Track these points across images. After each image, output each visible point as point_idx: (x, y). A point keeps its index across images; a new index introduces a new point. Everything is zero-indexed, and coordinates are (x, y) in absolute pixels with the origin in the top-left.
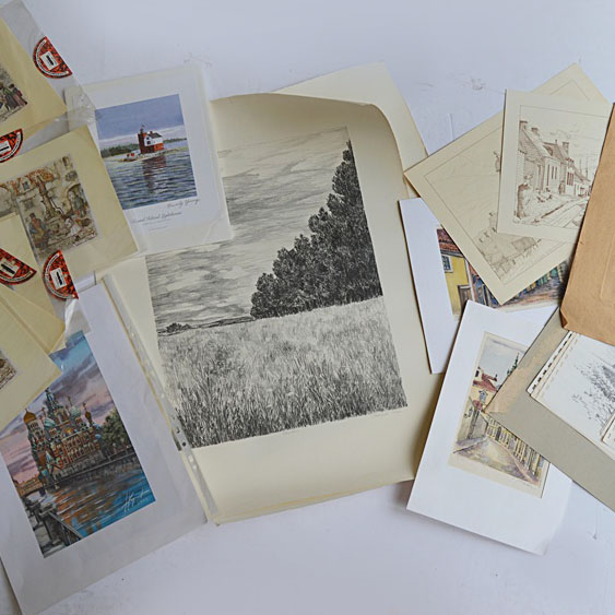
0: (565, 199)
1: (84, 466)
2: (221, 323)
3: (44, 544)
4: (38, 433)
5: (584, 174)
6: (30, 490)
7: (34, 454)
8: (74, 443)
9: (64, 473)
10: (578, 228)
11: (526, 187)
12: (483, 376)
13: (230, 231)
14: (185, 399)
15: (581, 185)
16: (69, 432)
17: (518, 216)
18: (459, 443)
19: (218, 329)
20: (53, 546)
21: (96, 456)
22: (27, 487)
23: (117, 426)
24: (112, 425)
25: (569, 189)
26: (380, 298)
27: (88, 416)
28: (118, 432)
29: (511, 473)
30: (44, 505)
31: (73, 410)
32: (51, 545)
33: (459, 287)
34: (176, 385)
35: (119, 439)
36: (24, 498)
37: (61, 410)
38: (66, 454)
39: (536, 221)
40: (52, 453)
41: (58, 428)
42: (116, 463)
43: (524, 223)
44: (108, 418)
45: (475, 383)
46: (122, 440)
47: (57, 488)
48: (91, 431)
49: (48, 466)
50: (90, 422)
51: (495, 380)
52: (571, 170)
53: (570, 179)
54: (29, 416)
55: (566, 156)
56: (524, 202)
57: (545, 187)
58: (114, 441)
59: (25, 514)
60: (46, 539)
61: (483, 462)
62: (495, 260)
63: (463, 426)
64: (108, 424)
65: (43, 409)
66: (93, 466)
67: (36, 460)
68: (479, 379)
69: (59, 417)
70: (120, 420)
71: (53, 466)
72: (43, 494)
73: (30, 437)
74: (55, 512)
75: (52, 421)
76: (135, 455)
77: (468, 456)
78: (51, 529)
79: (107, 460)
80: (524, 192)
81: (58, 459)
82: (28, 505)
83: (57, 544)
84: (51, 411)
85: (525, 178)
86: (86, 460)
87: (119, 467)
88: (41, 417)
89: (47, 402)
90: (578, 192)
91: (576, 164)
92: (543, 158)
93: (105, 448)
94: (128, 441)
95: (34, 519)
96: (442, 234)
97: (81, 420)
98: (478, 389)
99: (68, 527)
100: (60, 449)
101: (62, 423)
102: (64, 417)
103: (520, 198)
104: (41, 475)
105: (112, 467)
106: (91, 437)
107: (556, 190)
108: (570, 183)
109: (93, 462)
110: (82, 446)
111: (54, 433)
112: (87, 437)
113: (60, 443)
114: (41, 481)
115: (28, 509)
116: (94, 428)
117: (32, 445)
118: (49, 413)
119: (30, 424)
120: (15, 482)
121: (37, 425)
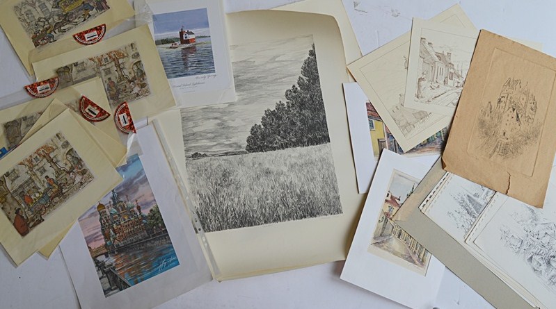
0: (448, 88)
1: (134, 240)
2: (227, 154)
3: (106, 288)
4: (106, 217)
5: (460, 73)
6: (99, 253)
7: (103, 231)
8: (129, 225)
9: (121, 244)
10: (455, 107)
11: (423, 79)
12: (392, 197)
13: (235, 96)
14: (202, 201)
15: (458, 80)
16: (126, 218)
17: (417, 97)
18: (375, 238)
19: (224, 157)
20: (112, 290)
21: (143, 234)
22: (97, 251)
23: (157, 215)
24: (154, 214)
25: (450, 82)
26: (328, 144)
27: (139, 208)
28: (157, 219)
29: (406, 259)
30: (107, 263)
31: (129, 204)
32: (110, 289)
33: (378, 140)
34: (196, 191)
35: (158, 224)
36: (94, 259)
37: (122, 204)
38: (123, 232)
39: (429, 101)
40: (114, 231)
41: (119, 215)
42: (154, 239)
43: (421, 102)
44: (151, 210)
45: (386, 201)
46: (160, 225)
47: (116, 253)
48: (140, 216)
49: (112, 239)
50: (140, 212)
51: (399, 200)
52: (452, 71)
53: (451, 76)
54: (101, 206)
55: (449, 61)
56: (422, 89)
57: (435, 80)
58: (154, 225)
59: (95, 269)
60: (108, 285)
61: (389, 251)
62: (401, 124)
63: (378, 228)
64: (151, 214)
65: (110, 202)
66: (141, 240)
67: (104, 234)
68: (389, 198)
69: (120, 208)
70: (159, 211)
71: (115, 239)
72: (107, 256)
73: (101, 220)
74: (114, 268)
75: (115, 210)
76: (168, 235)
77: (380, 247)
78: (111, 279)
79: (149, 237)
80: (422, 82)
81: (118, 235)
82: (97, 263)
83: (115, 289)
84: (115, 204)
85: (423, 74)
86: (136, 236)
87: (157, 242)
88: (108, 207)
89: (113, 198)
90: (456, 85)
91: (455, 67)
92: (435, 62)
93: (149, 230)
94: (164, 226)
95: (100, 272)
96: (369, 106)
97: (134, 211)
98: (388, 205)
99: (123, 279)
100: (120, 228)
101: (121, 212)
102: (123, 208)
103: (419, 86)
104: (106, 244)
105: (152, 242)
106: (140, 222)
107: (443, 83)
108: (451, 78)
109: (140, 238)
110: (134, 227)
111: (116, 218)
112: (137, 222)
113: (120, 224)
114: (106, 248)
115: (97, 266)
116: (142, 216)
117: (102, 225)
118: (114, 205)
119: (101, 211)
120: (89, 248)
121: (106, 212)
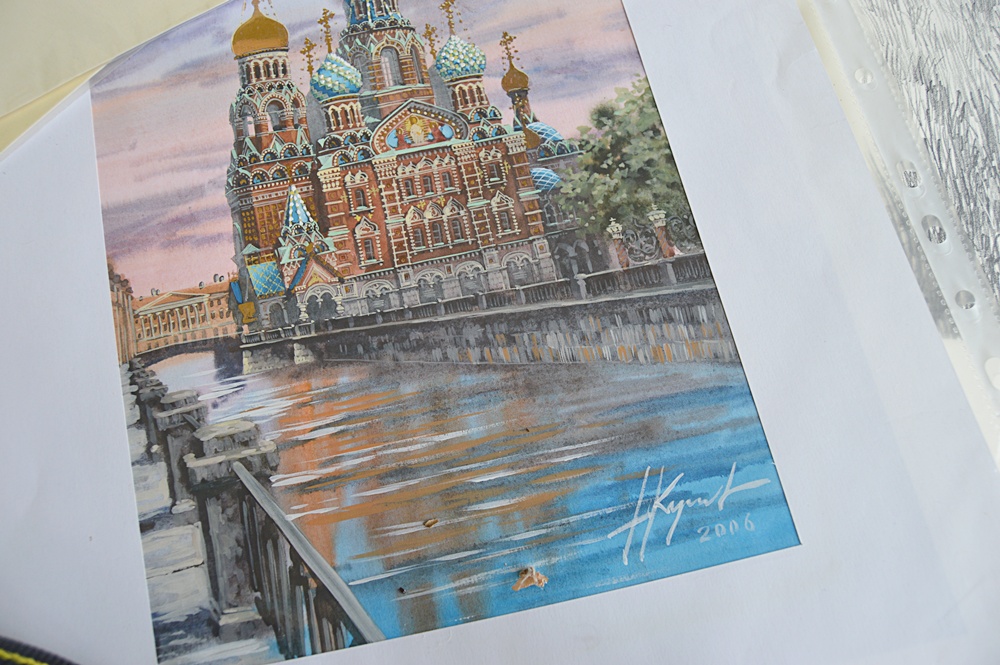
1: (452, 293)
3: (175, 612)
4: (278, 105)
6: (175, 336)
7: (239, 186)
8: (427, 181)
9: (352, 301)
14: (939, 129)
16: (417, 131)
20: (216, 632)
21: (520, 256)
22: (166, 318)
23: (639, 152)
24: (619, 143)
27: (517, 88)
28: (642, 177)
30: (220, 421)
31: (456, 48)
32: (206, 625)
34: (907, 62)
35: (640, 208)
36: (138, 367)
37: (403, 40)
38: (378, 222)
40: (317, 202)
41: (371, 105)
42: (606, 312)
44: (603, 114)
46: (657, 217)
47: (301, 357)
48: (515, 141)
49: (287, 252)
50: (521, 109)
54: (263, 31)
58: (615, 213)
59: (121, 439)
60: (192, 592)
64: (601, 138)
65: (327, 17)
66: (495, 299)
67: (244, 214)
69: (386, 63)
70: (656, 130)
71: (309, 256)
73: (241, 111)
74: (264, 470)
75: (352, 74)
76: (712, 296)
78: (227, 548)
79: (568, 288)
81: (336, 233)
82: (149, 403)
83: (245, 631)
84: (358, 31)
86: (469, 267)
87: (623, 337)
88: (309, 47)
93: (568, 236)
94: (684, 227)
95: (158, 473)
97: (478, 96)
99: (316, 561)
100: (360, 193)
101: (391, 87)
102: (407, 68)
104: (240, 283)
105: (588, 325)
106: (508, 171)
109: (500, 282)
110: (460, 199)
111: (346, 118)
112: (494, 169)
113: (367, 163)
114: (235, 310)
115: (143, 422)
116: (534, 139)
117: (240, 146)
118: (348, 36)
119: (259, 60)
120: (119, 283)
121: (285, 71)
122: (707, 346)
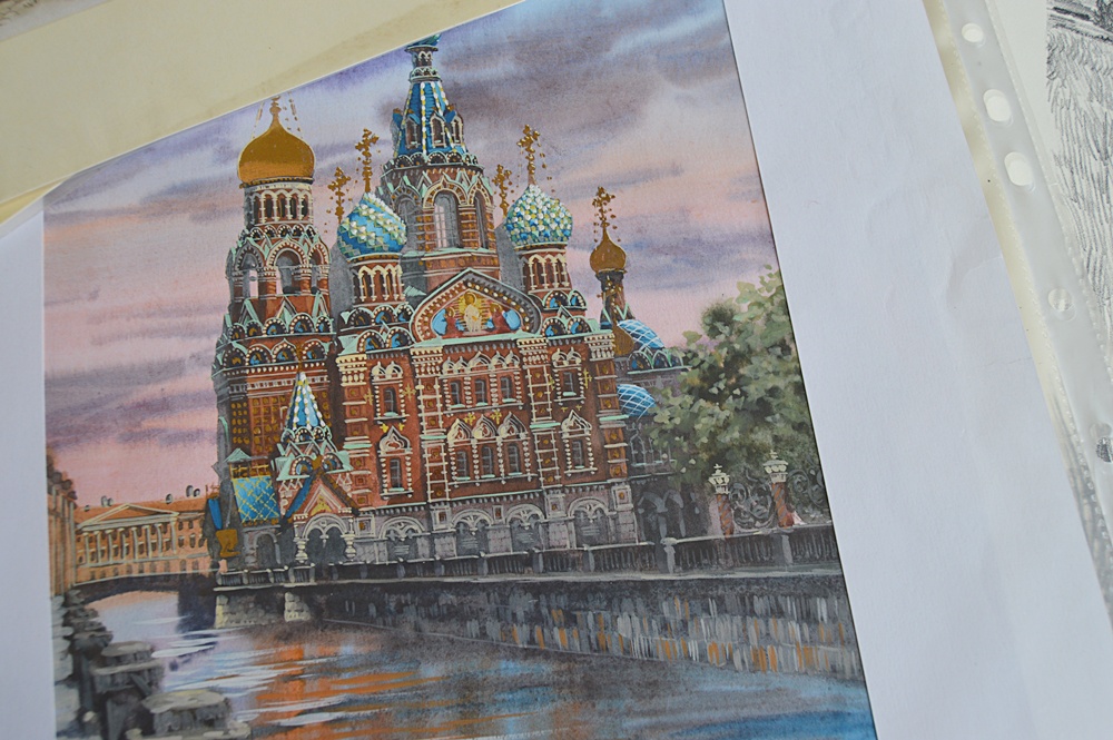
1: (499, 545)
4: (292, 257)
6: (130, 565)
7: (231, 366)
8: (480, 384)
9: (368, 541)
16: (473, 315)
21: (593, 504)
22: (117, 539)
23: (761, 376)
24: (737, 359)
27: (610, 269)
28: (760, 411)
30: (179, 689)
31: (535, 203)
35: (756, 454)
37: (466, 185)
38: (411, 435)
40: (332, 398)
41: (416, 270)
42: (697, 595)
44: (719, 318)
46: (776, 468)
47: (293, 612)
48: (601, 342)
49: (286, 465)
50: (612, 298)
54: (279, 151)
58: (721, 458)
64: (713, 350)
65: (368, 141)
66: (556, 560)
67: (233, 404)
69: (441, 213)
70: (785, 347)
71: (317, 473)
73: (242, 261)
75: (394, 224)
76: (837, 587)
79: (649, 555)
81: (355, 446)
84: (407, 165)
86: (524, 512)
87: (717, 631)
88: (341, 179)
89: (408, 119)
94: (810, 486)
97: (558, 274)
100: (390, 392)
101: (444, 249)
102: (470, 222)
104: (221, 500)
105: (673, 610)
106: (591, 387)
109: (563, 538)
110: (522, 417)
111: (381, 286)
112: (569, 380)
113: (402, 353)
114: (210, 538)
115: (76, 679)
116: (626, 342)
117: (236, 310)
118: (394, 171)
119: (274, 190)
120: (59, 483)
121: (305, 212)
122: (823, 654)
